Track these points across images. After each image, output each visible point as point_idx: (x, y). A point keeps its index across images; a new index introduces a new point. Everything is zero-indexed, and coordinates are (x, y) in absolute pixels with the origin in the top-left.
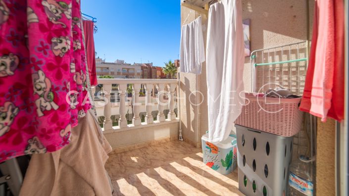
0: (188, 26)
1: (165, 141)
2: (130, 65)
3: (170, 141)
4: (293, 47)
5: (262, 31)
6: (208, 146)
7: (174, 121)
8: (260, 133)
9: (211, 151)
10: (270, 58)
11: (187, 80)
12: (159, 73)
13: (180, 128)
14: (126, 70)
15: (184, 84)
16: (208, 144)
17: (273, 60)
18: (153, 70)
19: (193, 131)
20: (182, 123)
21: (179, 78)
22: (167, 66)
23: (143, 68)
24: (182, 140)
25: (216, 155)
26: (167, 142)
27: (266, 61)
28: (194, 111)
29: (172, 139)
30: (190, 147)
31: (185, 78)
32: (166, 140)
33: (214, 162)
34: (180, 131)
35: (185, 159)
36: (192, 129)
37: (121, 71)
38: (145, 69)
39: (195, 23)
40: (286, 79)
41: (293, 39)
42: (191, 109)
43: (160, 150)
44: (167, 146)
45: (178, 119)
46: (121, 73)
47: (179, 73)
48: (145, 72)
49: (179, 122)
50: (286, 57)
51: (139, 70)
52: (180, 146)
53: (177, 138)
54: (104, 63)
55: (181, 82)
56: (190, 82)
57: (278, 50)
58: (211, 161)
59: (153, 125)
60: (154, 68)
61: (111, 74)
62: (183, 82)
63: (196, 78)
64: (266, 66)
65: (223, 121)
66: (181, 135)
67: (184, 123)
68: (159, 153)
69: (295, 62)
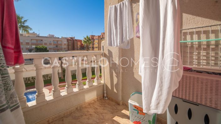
0: (115, 6)
1: (93, 102)
2: (59, 38)
3: (97, 101)
4: (214, 28)
5: (182, 14)
6: (135, 108)
7: (100, 85)
8: (198, 105)
9: (138, 113)
10: (188, 37)
11: (110, 52)
12: (79, 44)
13: (105, 89)
14: (56, 42)
15: (108, 55)
16: (136, 107)
17: (192, 39)
18: (75, 42)
19: (116, 92)
20: (106, 86)
21: (103, 50)
22: (86, 39)
23: (68, 40)
24: (107, 98)
25: (144, 116)
26: (95, 102)
27: (185, 39)
28: (117, 77)
29: (99, 99)
30: (114, 105)
31: (109, 50)
32: (94, 100)
33: (141, 121)
34: (105, 92)
35: (114, 119)
36: (115, 90)
37: (52, 42)
38: (69, 41)
39: (123, 4)
40: (205, 54)
41: (213, 21)
42: (114, 74)
43: (91, 111)
44: (96, 106)
45: (102, 82)
46: (53, 44)
47: (103, 46)
48: (69, 43)
49: (104, 85)
50: (205, 36)
51: (65, 41)
52: (106, 105)
53: (102, 97)
54: (39, 37)
55: (105, 54)
56: (113, 54)
57: (198, 30)
58: (138, 120)
59: (83, 90)
60: (76, 40)
61: (45, 44)
62: (107, 53)
63: (119, 50)
64: (185, 43)
65: (161, 95)
66: (105, 95)
67: (108, 85)
68: (91, 115)
69: (214, 41)
